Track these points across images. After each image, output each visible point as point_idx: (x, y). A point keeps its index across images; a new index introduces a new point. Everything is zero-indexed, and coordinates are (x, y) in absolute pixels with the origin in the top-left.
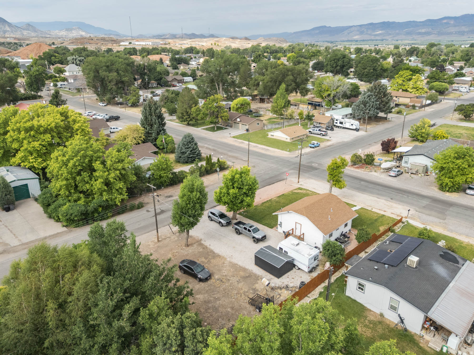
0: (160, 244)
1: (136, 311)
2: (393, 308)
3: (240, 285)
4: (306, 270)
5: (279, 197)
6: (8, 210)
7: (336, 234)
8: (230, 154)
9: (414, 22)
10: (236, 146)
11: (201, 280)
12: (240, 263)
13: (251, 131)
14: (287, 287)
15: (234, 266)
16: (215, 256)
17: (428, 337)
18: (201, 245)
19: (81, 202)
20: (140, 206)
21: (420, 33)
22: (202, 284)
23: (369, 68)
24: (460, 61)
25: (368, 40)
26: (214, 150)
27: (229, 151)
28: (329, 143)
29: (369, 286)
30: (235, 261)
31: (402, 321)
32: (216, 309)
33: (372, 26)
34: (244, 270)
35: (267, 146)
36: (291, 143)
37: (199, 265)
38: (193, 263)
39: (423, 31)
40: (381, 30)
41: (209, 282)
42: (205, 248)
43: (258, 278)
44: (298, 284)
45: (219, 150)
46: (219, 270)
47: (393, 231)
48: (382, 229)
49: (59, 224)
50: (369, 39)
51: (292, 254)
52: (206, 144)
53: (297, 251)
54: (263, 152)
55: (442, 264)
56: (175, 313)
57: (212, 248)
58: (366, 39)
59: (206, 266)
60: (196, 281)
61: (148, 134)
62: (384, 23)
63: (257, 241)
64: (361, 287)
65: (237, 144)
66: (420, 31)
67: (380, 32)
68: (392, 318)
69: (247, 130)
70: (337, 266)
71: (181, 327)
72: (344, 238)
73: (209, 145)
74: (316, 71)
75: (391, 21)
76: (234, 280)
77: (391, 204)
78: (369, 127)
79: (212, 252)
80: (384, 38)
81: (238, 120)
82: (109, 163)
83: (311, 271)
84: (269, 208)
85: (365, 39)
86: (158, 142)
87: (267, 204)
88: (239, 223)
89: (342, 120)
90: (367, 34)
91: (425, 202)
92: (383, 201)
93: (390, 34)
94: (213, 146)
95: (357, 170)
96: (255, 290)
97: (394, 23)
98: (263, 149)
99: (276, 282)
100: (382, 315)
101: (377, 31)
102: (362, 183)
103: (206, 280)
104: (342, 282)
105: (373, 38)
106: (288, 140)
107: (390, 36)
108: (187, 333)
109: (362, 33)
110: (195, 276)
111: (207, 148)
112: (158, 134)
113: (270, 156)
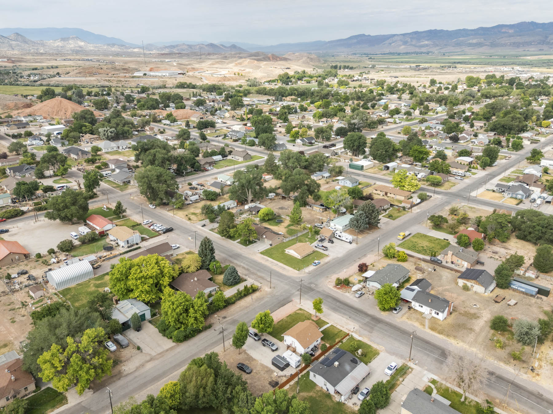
0: (225, 353)
1: (232, 392)
2: (325, 385)
3: (265, 375)
4: (294, 367)
5: (287, 317)
6: (138, 331)
7: (312, 346)
8: (259, 274)
9: (464, 30)
10: (262, 265)
11: (248, 373)
12: (265, 364)
13: (274, 245)
14: (285, 376)
15: (262, 365)
16: (253, 360)
17: (336, 396)
18: (246, 353)
19: (182, 329)
20: (210, 327)
21: (470, 45)
22: (248, 375)
23: (381, 150)
24: (480, 120)
25: (412, 53)
26: (248, 270)
27: (258, 270)
28: (326, 260)
29: (317, 376)
30: (262, 362)
31: (328, 390)
32: (255, 387)
33: (417, 35)
34: (267, 367)
35: (285, 264)
36: (301, 260)
37: (246, 366)
38: (243, 365)
39: (474, 41)
40: (428, 40)
41: (252, 374)
42: (248, 355)
43: (273, 372)
44: (290, 374)
45: (251, 269)
46: (256, 368)
47: (342, 342)
48: (337, 340)
49: (170, 341)
50: (412, 51)
51: (288, 359)
52: (242, 262)
53: (290, 359)
54: (280, 271)
55: (349, 364)
56: (244, 392)
57: (251, 355)
58: (410, 51)
59: (249, 365)
60: (245, 374)
61: (203, 262)
62: (430, 32)
63: (273, 351)
64: (315, 376)
65: (263, 262)
66: (471, 41)
67: (426, 42)
68: (325, 388)
69: (271, 245)
70: (307, 366)
71: (247, 396)
72: (315, 348)
73: (244, 263)
74: (339, 137)
75: (438, 29)
76: (262, 373)
77: (348, 321)
78: (360, 237)
79: (251, 357)
80: (430, 50)
81: (264, 236)
82: (196, 308)
83: (296, 368)
84: (281, 326)
85: (408, 51)
86: (210, 267)
87: (280, 323)
88: (265, 340)
89: (340, 235)
90: (411, 45)
91: (367, 320)
92: (345, 319)
93: (437, 45)
94: (247, 265)
95: (338, 291)
96: (271, 378)
97: (442, 31)
98: (281, 267)
99: (281, 373)
100: (322, 388)
101: (423, 42)
102: (338, 303)
103: (250, 373)
104: (308, 373)
105: (417, 50)
106: (299, 257)
107: (437, 48)
108: (249, 398)
109: (405, 43)
110: (245, 371)
111: (243, 268)
112: (210, 261)
113: (285, 276)
